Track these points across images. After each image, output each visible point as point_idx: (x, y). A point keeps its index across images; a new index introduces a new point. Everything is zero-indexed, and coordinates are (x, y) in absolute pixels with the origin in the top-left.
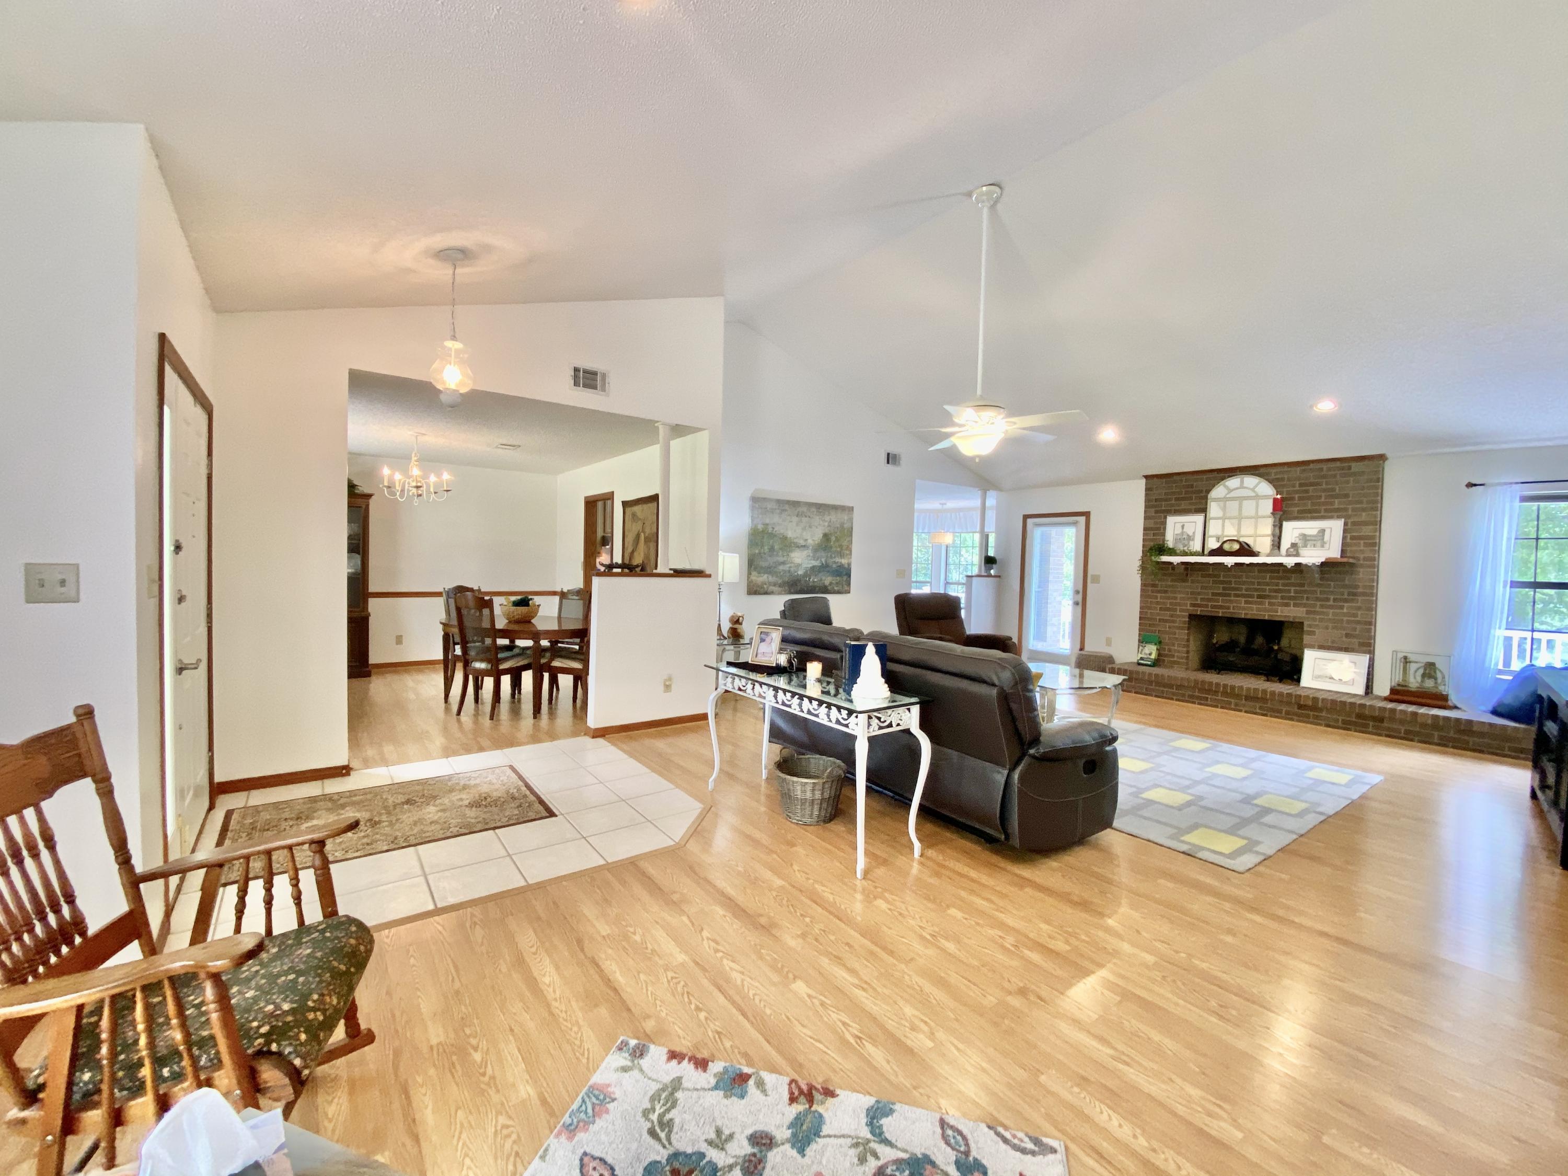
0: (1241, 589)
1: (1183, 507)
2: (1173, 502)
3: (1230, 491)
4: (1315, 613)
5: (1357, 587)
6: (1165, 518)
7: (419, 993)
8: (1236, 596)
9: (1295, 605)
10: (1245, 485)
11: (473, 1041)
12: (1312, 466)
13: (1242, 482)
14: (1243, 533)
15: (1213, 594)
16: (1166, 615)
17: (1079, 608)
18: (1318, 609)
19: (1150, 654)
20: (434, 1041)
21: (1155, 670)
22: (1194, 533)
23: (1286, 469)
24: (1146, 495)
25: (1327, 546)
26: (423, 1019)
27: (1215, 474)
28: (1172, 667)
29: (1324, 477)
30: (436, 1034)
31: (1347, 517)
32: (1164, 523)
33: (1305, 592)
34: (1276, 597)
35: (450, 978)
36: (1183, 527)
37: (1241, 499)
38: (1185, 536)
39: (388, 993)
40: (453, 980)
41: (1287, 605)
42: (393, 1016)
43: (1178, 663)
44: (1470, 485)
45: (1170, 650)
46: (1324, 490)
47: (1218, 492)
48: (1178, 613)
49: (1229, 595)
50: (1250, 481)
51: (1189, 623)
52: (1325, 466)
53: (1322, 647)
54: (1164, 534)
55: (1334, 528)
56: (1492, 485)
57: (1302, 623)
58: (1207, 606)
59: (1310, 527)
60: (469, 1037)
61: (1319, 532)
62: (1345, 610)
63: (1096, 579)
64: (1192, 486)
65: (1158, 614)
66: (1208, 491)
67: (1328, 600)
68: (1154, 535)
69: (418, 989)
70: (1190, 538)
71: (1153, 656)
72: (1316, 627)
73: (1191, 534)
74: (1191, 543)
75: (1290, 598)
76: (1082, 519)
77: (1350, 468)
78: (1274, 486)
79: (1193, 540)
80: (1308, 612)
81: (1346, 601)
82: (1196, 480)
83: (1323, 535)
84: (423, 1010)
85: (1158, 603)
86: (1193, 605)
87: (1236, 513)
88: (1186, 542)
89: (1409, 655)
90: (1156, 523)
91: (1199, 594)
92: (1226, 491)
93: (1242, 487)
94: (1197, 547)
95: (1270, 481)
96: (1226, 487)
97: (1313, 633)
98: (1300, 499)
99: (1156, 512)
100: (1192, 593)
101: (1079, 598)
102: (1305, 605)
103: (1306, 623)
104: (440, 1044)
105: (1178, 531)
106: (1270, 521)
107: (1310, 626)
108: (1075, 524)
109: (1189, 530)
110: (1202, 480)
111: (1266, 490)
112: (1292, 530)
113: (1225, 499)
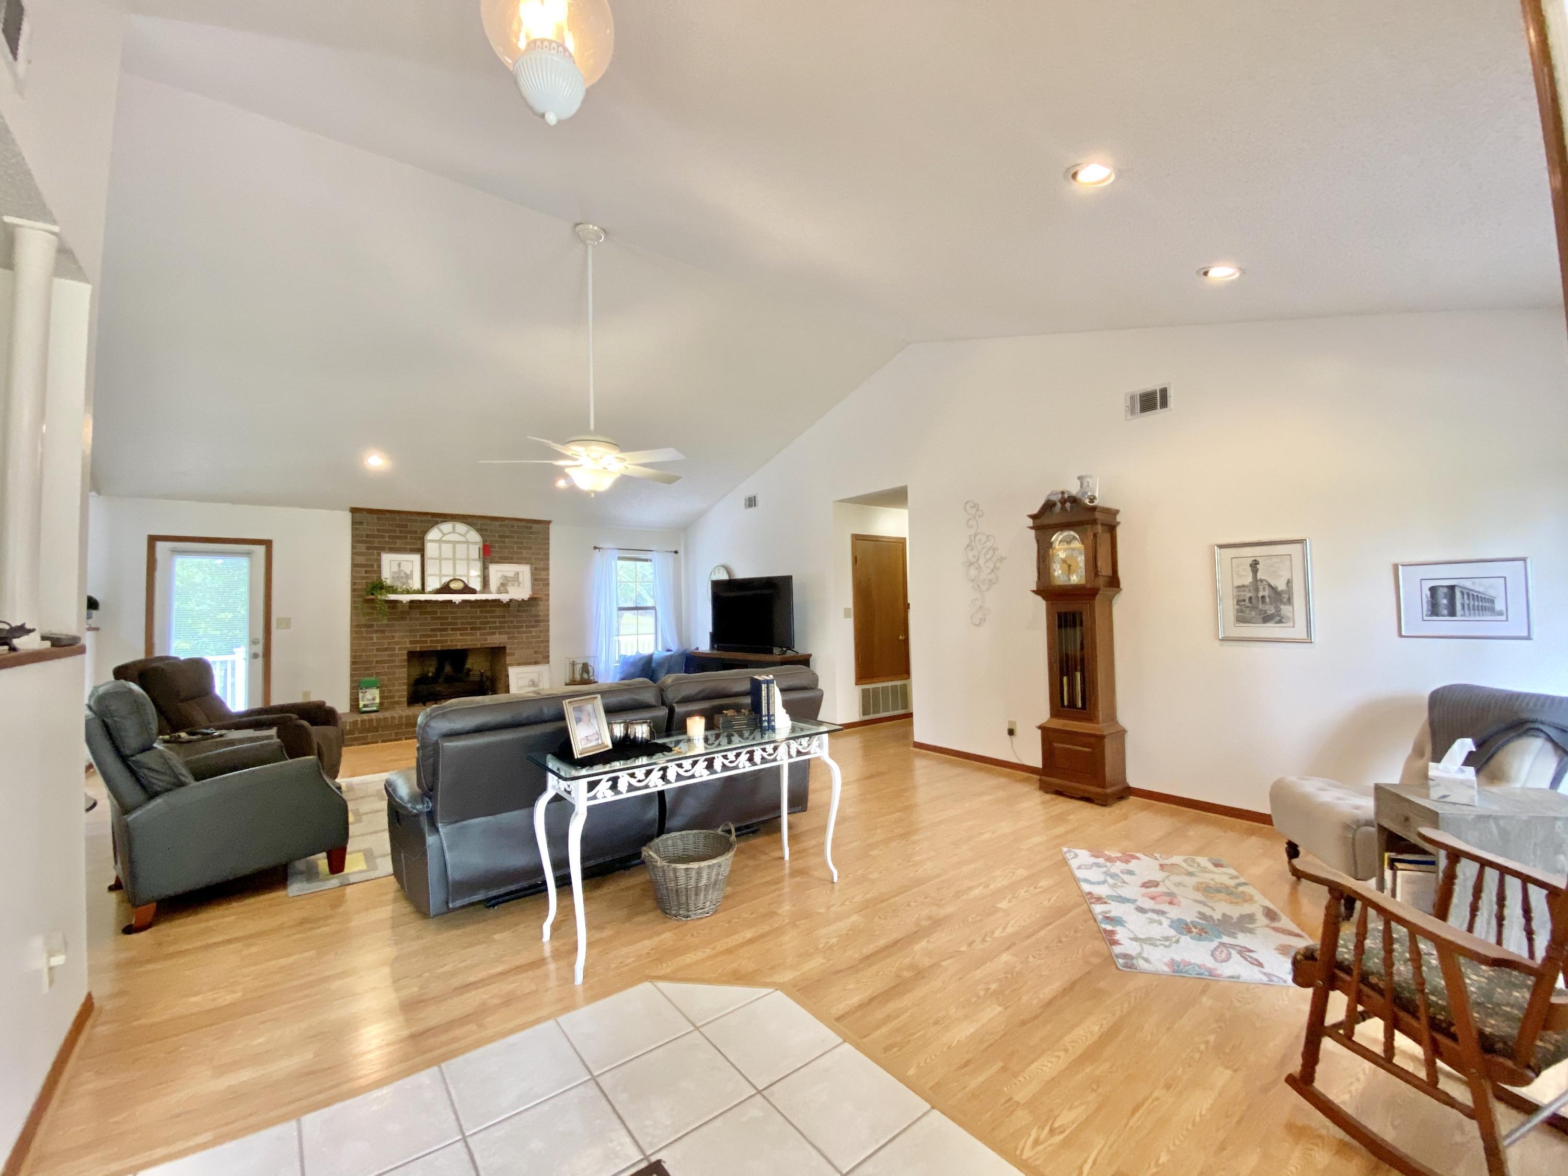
0: (456, 624)
1: (398, 545)
2: (387, 539)
3: (444, 535)
4: (514, 638)
5: (539, 616)
6: (379, 555)
7: (1198, 1119)
8: (453, 629)
9: (499, 633)
10: (457, 530)
11: (1203, 1047)
12: (507, 522)
13: (454, 528)
14: (458, 573)
15: (432, 630)
16: (384, 656)
17: (260, 662)
18: (516, 635)
19: (374, 699)
20: (1229, 1072)
21: (380, 715)
22: (412, 571)
23: (489, 522)
24: (353, 529)
25: (521, 585)
26: (1220, 1094)
27: (429, 518)
28: (394, 708)
29: (515, 532)
30: (1222, 1076)
31: (531, 564)
32: (379, 561)
33: (506, 622)
34: (485, 628)
35: (1156, 1103)
36: (399, 565)
37: (454, 543)
38: (402, 575)
39: (1222, 1148)
40: (1157, 1099)
41: (494, 633)
42: (1239, 1122)
43: (398, 703)
44: (595, 548)
45: (390, 691)
46: (516, 543)
47: (433, 534)
48: (397, 652)
49: (446, 630)
50: (461, 527)
51: (409, 660)
52: (515, 523)
53: (519, 664)
54: (380, 572)
55: (524, 571)
56: (606, 549)
57: (504, 648)
58: (426, 642)
59: (508, 569)
60: (1202, 1053)
61: (515, 574)
62: (533, 634)
63: (286, 623)
64: (406, 526)
65: (376, 656)
66: (425, 532)
67: (522, 627)
68: (366, 572)
69: (1194, 1124)
70: (409, 577)
71: (377, 701)
72: (515, 651)
73: (409, 572)
74: (410, 581)
75: (496, 628)
76: (261, 549)
77: (531, 528)
78: (481, 535)
79: (412, 578)
80: (509, 638)
81: (533, 626)
82: (410, 520)
83: (518, 578)
84: (1210, 1101)
85: (374, 644)
86: (411, 642)
87: (450, 555)
88: (404, 581)
89: (575, 660)
90: (367, 560)
91: (418, 631)
92: (441, 535)
93: (454, 531)
94: (417, 585)
95: (478, 530)
96: (441, 531)
97: (513, 654)
98: (499, 547)
99: (368, 548)
100: (410, 631)
101: (259, 649)
102: (507, 633)
103: (508, 647)
104: (1227, 1068)
105: (395, 568)
106: (479, 565)
107: (511, 648)
108: (248, 554)
109: (406, 568)
110: (416, 521)
111: (475, 536)
112: (497, 571)
113: (440, 541)
